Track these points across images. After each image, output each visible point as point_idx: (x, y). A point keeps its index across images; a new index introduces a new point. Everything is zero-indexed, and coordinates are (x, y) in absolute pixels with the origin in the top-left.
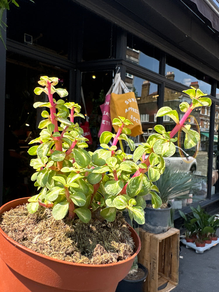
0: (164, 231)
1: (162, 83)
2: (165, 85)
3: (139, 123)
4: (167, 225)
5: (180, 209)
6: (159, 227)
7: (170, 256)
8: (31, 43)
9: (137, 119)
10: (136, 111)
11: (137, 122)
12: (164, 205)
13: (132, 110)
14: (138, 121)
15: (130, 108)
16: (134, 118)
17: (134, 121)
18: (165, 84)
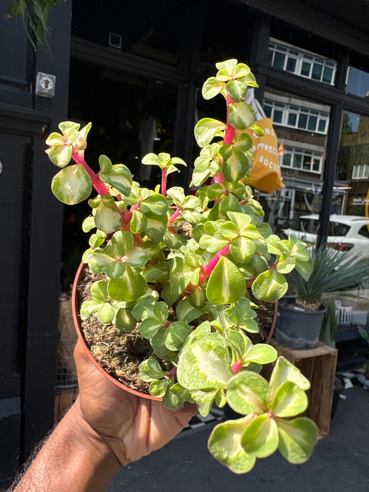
0: (309, 347)
1: (339, 102)
2: (342, 106)
3: (275, 169)
4: (315, 338)
5: (361, 325)
6: (299, 339)
7: (320, 389)
8: (119, 46)
9: (271, 163)
10: (270, 149)
11: (271, 168)
12: (312, 306)
13: (264, 148)
14: (272, 165)
15: (260, 145)
16: (266, 160)
17: (266, 165)
18: (344, 104)
